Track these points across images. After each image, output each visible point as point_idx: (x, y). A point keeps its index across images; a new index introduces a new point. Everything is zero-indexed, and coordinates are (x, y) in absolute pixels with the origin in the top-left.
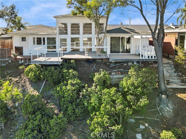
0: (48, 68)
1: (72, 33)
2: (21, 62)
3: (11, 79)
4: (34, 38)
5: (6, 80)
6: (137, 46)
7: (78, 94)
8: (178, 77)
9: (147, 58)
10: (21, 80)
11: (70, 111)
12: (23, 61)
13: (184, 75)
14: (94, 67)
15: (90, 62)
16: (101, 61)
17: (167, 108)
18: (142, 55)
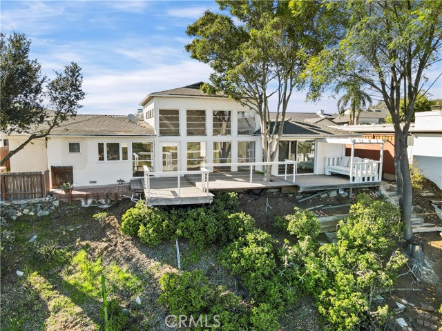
1: (190, 133)
2: (86, 204)
3: (88, 246)
5: (76, 249)
8: (417, 212)
9: (361, 182)
10: (116, 246)
12: (90, 201)
13: (425, 210)
14: (267, 204)
15: (256, 194)
17: (424, 268)
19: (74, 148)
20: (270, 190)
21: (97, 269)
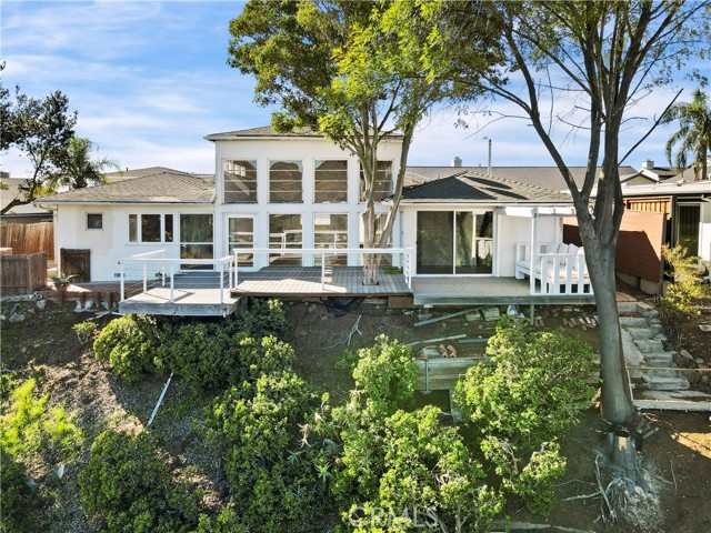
0: (184, 330)
1: (274, 199)
2: (83, 307)
3: (42, 372)
4: (133, 217)
5: (26, 377)
6: (518, 248)
7: (294, 432)
8: (678, 365)
9: (556, 292)
10: (81, 377)
11: (261, 500)
12: (88, 304)
13: (700, 361)
14: (356, 327)
15: (341, 307)
16: (382, 302)
17: (638, 489)
18: (538, 282)
19: (94, 221)
20: (370, 301)
21: (34, 412)
